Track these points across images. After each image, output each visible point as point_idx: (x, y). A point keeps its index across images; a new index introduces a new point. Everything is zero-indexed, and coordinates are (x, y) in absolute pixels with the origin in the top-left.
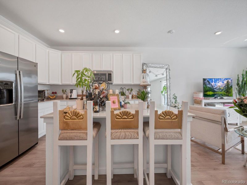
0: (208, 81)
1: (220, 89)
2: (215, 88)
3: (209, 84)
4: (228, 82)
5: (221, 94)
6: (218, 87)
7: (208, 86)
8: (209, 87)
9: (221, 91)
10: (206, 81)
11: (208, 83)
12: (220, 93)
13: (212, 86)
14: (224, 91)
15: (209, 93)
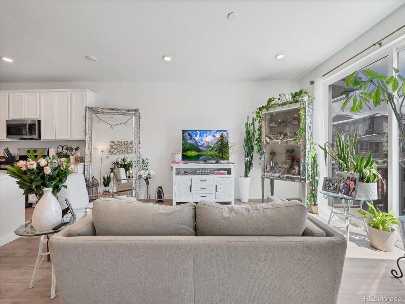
0: (189, 134)
1: (208, 147)
2: (201, 146)
3: (191, 139)
4: (222, 136)
5: (210, 155)
6: (206, 144)
7: (189, 141)
8: (190, 144)
9: (211, 150)
10: (186, 134)
11: (189, 137)
12: (209, 153)
13: (196, 142)
14: (216, 151)
15: (190, 153)
